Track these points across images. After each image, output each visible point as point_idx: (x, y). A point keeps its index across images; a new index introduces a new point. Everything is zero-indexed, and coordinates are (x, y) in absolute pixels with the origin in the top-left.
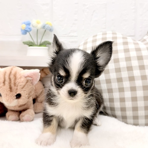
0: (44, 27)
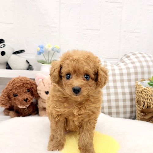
0: (53, 50)
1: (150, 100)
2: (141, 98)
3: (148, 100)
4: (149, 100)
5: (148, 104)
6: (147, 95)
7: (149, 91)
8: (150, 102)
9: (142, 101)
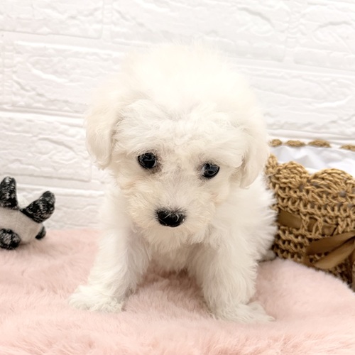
1: (336, 208)
2: (301, 205)
3: (329, 209)
4: (333, 210)
5: (326, 221)
6: (324, 196)
7: (336, 183)
8: (336, 213)
9: (305, 215)
